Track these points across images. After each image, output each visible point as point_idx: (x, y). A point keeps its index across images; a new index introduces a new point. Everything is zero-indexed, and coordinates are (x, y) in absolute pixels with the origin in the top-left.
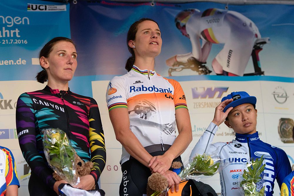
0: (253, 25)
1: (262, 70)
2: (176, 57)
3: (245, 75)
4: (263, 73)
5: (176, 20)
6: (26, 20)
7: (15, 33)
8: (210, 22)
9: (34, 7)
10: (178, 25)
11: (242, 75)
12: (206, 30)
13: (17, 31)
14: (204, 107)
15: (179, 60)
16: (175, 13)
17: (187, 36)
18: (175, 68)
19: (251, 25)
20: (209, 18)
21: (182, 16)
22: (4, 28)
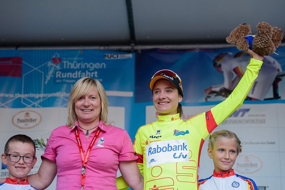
0: (276, 62)
1: (280, 95)
2: (211, 88)
3: (265, 99)
4: (280, 98)
5: (214, 61)
6: (103, 66)
7: (94, 75)
8: (241, 61)
9: (109, 56)
10: (215, 64)
11: (262, 99)
12: (237, 68)
13: (96, 73)
14: (230, 123)
15: (213, 89)
16: (213, 56)
17: (222, 72)
18: (210, 95)
19: (274, 63)
20: (240, 58)
21: (218, 58)
22: (87, 71)
